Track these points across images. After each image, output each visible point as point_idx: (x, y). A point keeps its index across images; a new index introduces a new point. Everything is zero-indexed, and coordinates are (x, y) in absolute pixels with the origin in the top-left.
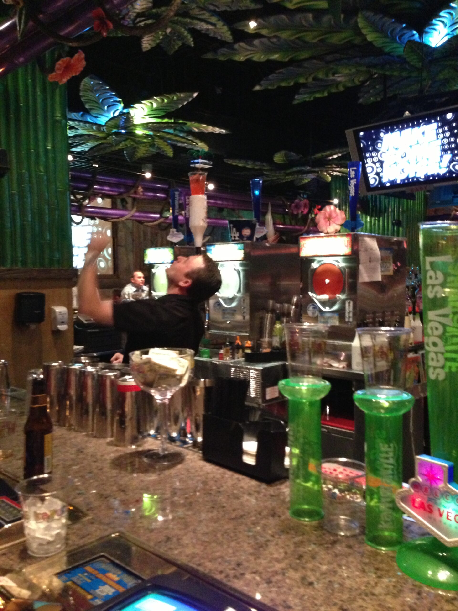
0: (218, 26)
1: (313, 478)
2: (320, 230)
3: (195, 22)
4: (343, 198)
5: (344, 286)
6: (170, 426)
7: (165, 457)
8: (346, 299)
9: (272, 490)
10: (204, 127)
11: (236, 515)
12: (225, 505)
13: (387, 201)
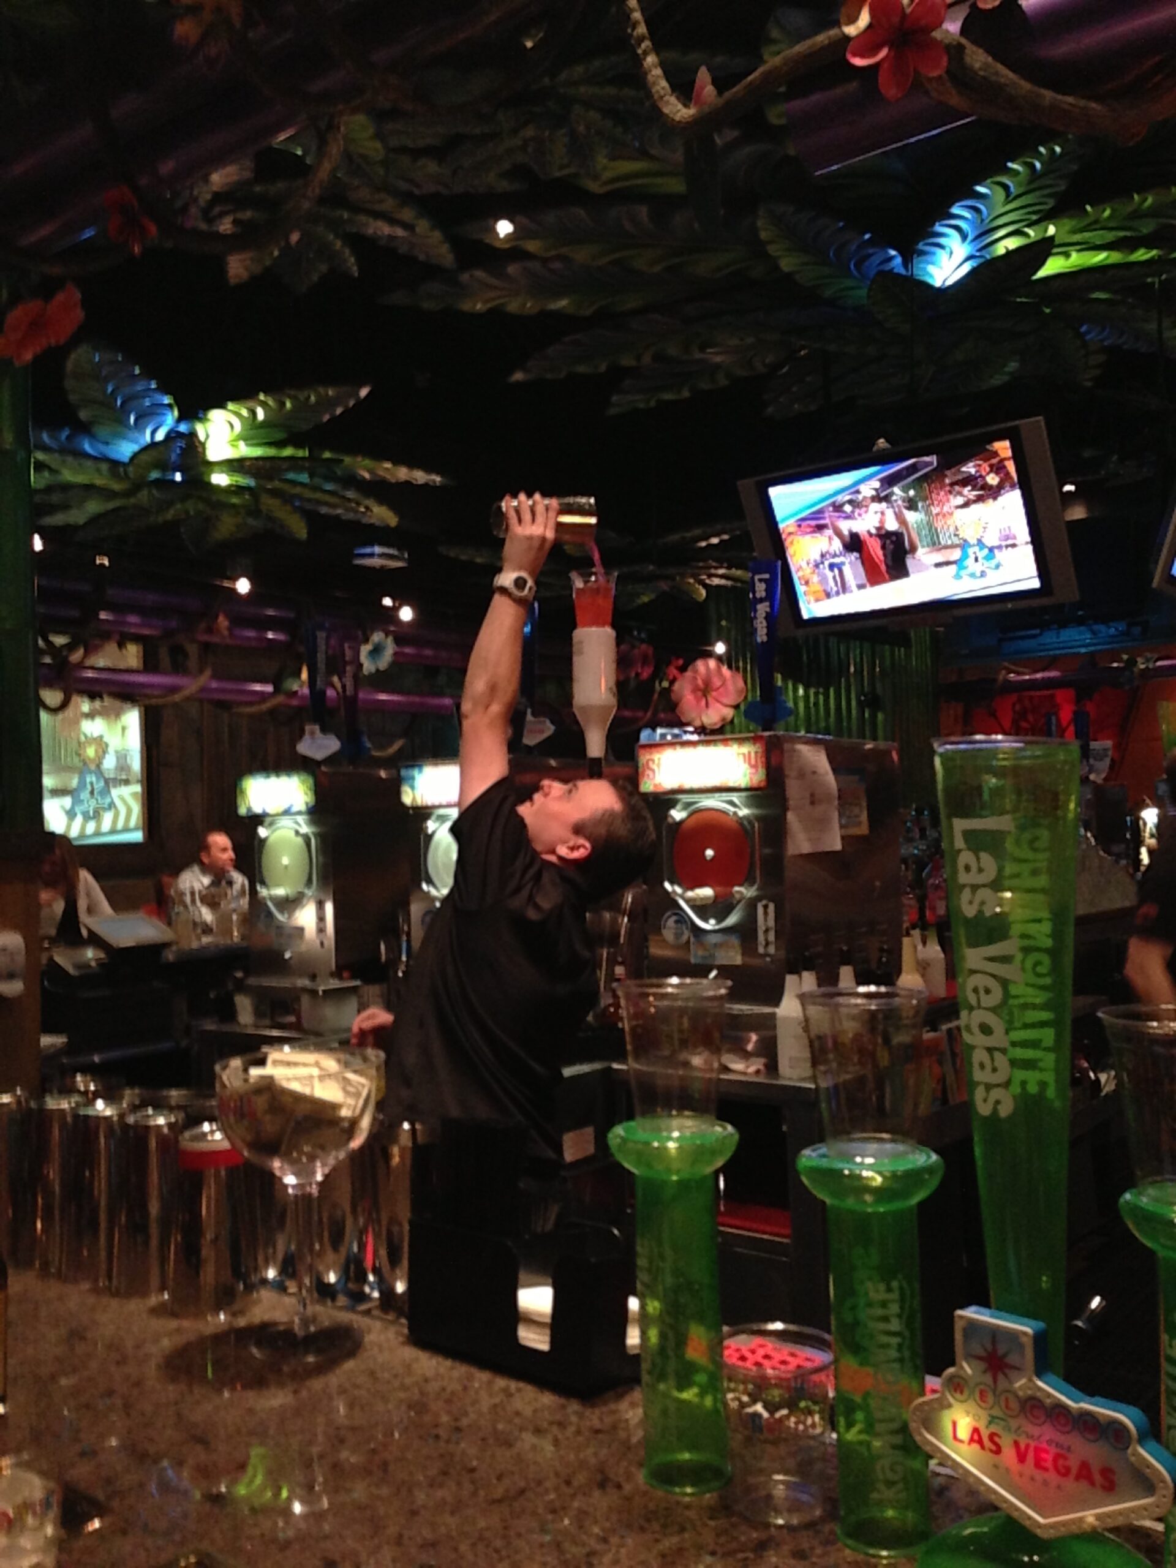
0: (418, 230)
1: (701, 1378)
2: (684, 720)
3: (363, 218)
4: (736, 641)
5: (752, 865)
6: (320, 1254)
7: (310, 1342)
8: (758, 899)
9: (594, 1417)
10: (387, 469)
11: (507, 1491)
12: (475, 1463)
13: (842, 648)
